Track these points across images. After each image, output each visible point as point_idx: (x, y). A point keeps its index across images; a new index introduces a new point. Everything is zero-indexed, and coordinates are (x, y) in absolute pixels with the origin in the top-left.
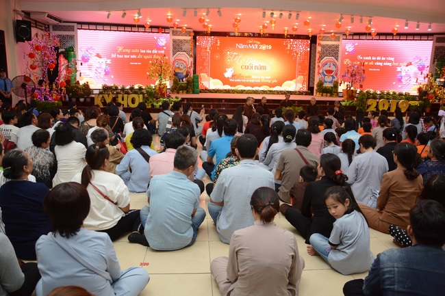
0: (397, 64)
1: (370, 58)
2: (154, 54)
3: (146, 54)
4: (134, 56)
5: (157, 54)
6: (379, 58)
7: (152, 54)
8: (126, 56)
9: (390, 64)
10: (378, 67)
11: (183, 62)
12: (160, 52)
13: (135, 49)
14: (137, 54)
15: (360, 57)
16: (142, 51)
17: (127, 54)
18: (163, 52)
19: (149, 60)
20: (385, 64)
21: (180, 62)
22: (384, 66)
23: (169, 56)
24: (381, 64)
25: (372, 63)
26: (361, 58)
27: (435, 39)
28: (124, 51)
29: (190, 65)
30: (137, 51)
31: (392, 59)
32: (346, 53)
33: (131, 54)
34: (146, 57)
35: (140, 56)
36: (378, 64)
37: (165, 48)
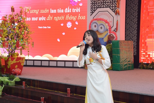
2: (67, 13)
3: (57, 15)
4: (42, 19)
5: (71, 14)
7: (65, 14)
8: (34, 19)
11: (103, 23)
12: (74, 10)
13: (44, 9)
14: (46, 15)
16: (53, 11)
17: (34, 15)
18: (78, 10)
19: (60, 22)
21: (99, 22)
23: (86, 15)
28: (32, 12)
29: (115, 27)
30: (46, 11)
33: (40, 15)
34: (56, 19)
35: (50, 18)
37: (81, 5)
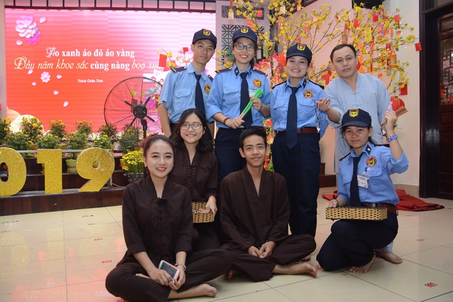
0: (142, 66)
1: (78, 53)
6: (98, 53)
9: (126, 67)
10: (99, 74)
15: (53, 52)
20: (113, 66)
22: (111, 71)
24: (105, 67)
25: (82, 66)
26: (57, 54)
27: (219, 10)
31: (131, 54)
32: (19, 43)
36: (97, 66)
